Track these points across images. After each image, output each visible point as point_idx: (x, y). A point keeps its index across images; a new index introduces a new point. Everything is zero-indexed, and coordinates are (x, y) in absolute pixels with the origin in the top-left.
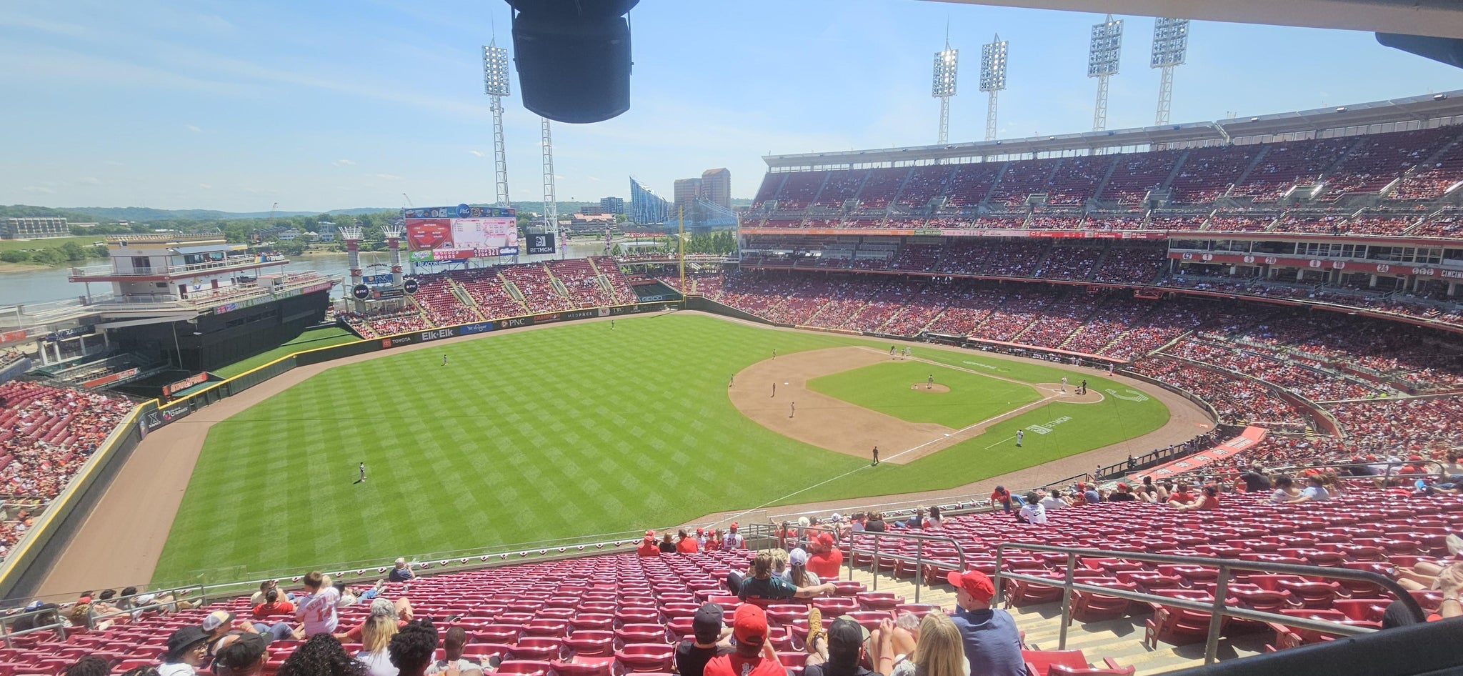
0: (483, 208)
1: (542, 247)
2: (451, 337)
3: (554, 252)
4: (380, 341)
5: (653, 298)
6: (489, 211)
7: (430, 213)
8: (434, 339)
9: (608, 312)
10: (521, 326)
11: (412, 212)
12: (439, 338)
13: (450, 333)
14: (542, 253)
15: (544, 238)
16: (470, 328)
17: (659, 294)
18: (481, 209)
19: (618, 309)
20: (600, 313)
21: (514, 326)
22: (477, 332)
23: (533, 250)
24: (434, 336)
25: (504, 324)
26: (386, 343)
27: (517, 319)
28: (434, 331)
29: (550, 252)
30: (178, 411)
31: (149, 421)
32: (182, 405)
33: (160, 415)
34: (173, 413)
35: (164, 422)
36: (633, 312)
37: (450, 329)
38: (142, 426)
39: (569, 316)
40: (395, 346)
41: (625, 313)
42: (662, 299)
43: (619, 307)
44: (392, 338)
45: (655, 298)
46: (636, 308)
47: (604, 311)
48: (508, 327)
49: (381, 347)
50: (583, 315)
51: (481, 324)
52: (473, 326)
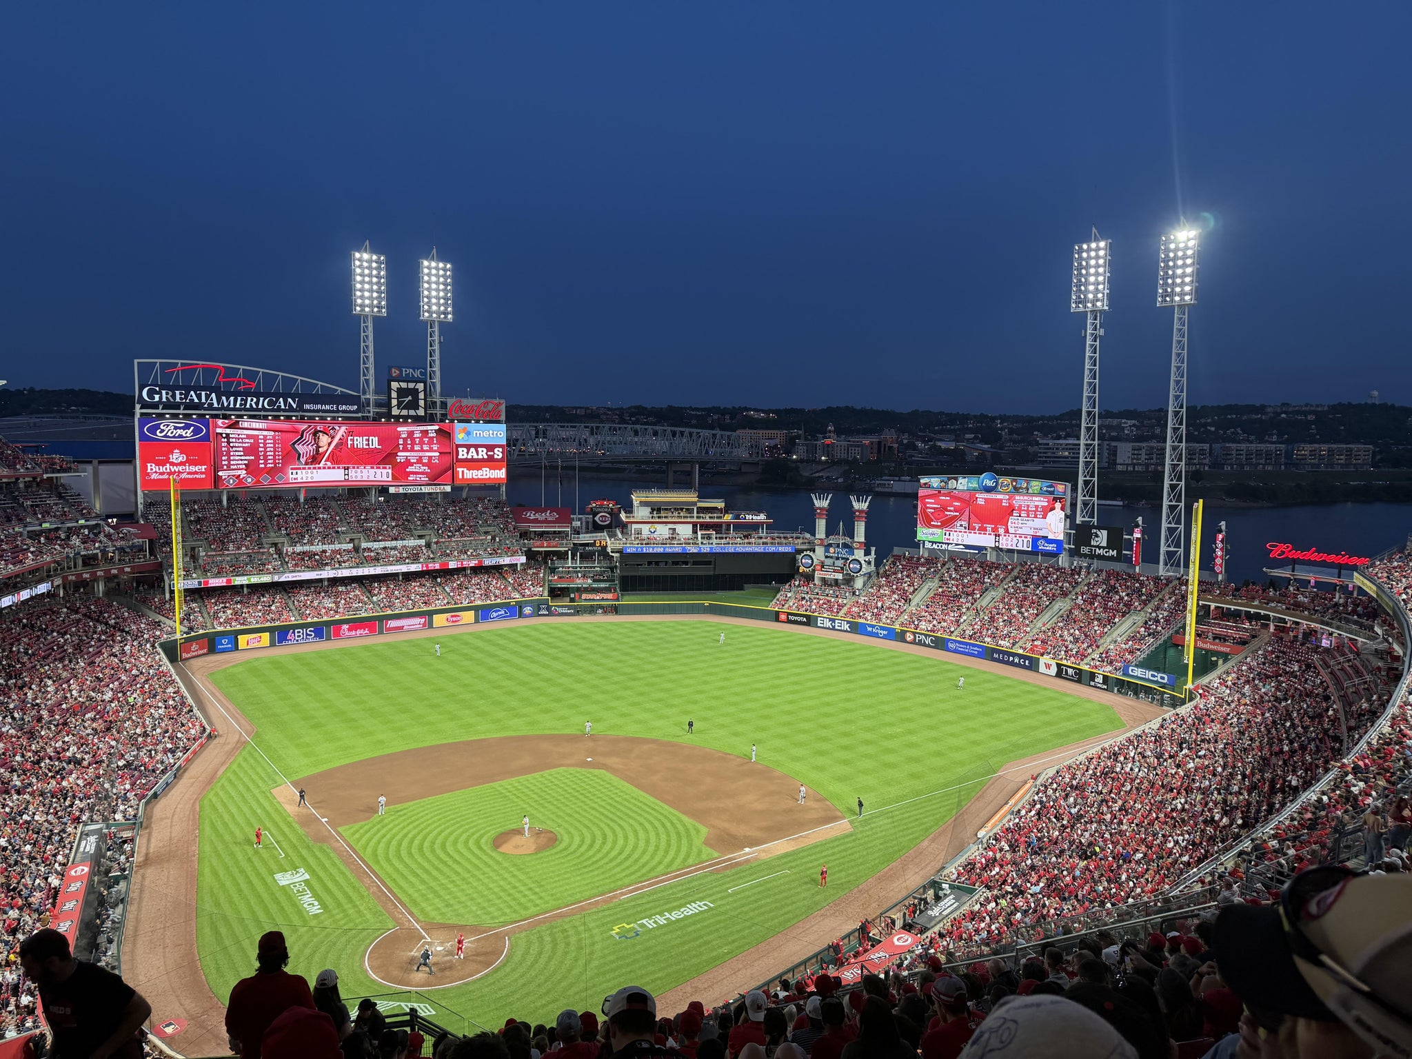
1: (1099, 547)
2: (846, 631)
4: (777, 613)
5: (1149, 674)
6: (1024, 485)
7: (947, 484)
8: (829, 628)
9: (1054, 671)
10: (929, 646)
12: (834, 628)
13: (846, 627)
16: (870, 630)
17: (1164, 672)
19: (1070, 671)
20: (1042, 668)
21: (920, 643)
22: (876, 635)
24: (828, 624)
25: (909, 637)
26: (783, 617)
27: (926, 636)
28: (830, 620)
30: (565, 611)
31: (539, 609)
32: (569, 607)
33: (548, 608)
34: (560, 610)
35: (551, 614)
36: (1092, 683)
37: (848, 622)
38: (527, 610)
39: (996, 656)
40: (789, 622)
41: (1079, 681)
42: (1165, 681)
43: (1074, 668)
44: (789, 614)
45: (1153, 676)
46: (1100, 679)
47: (1048, 666)
48: (913, 642)
49: (777, 619)
50: (1016, 660)
51: (882, 628)
52: (873, 626)
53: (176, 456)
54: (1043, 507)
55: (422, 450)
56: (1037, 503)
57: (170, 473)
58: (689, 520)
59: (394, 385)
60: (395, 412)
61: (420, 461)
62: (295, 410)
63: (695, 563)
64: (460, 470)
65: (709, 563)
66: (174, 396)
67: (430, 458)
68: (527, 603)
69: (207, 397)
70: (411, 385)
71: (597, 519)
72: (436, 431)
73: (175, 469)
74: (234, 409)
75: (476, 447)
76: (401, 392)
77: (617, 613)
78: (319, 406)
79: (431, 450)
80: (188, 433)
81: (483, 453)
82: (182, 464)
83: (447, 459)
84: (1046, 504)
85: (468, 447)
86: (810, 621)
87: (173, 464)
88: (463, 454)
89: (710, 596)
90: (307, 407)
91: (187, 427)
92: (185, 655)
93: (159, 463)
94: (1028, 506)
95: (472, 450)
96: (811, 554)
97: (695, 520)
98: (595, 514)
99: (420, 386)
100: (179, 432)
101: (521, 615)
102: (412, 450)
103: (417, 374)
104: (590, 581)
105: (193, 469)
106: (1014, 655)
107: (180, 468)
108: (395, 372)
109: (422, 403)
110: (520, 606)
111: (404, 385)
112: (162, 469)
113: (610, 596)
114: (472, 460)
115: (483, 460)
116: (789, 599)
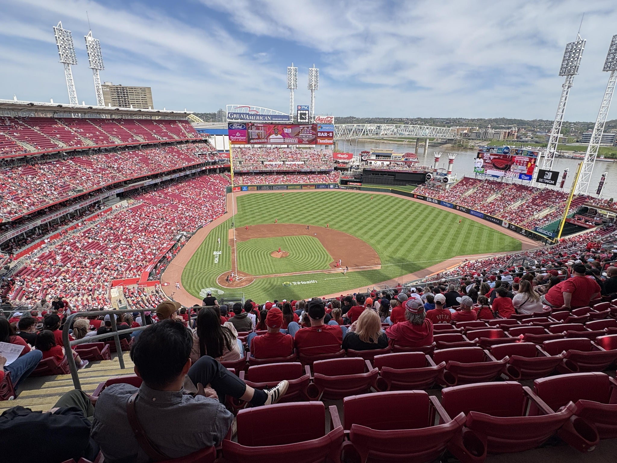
0: (517, 150)
1: (547, 179)
3: (555, 184)
4: (414, 195)
6: (520, 152)
7: (489, 150)
8: (430, 202)
9: (507, 226)
10: (464, 212)
11: (482, 149)
12: (432, 202)
13: (437, 202)
14: (547, 183)
15: (551, 174)
16: (444, 203)
18: (516, 150)
20: (503, 224)
21: (461, 211)
22: (446, 206)
23: (541, 180)
24: (431, 200)
25: (458, 208)
26: (415, 196)
27: (464, 208)
29: (552, 184)
30: (343, 188)
31: (335, 186)
32: (345, 187)
33: (338, 186)
34: (342, 187)
35: (339, 188)
36: (520, 232)
37: (437, 200)
38: (332, 186)
39: (487, 218)
40: (417, 198)
41: (515, 231)
42: (551, 235)
43: (515, 226)
44: (417, 195)
45: (546, 233)
46: (524, 231)
47: (505, 224)
48: (459, 210)
49: (413, 197)
50: (494, 220)
51: (449, 204)
52: (446, 202)
53: (238, 134)
54: (527, 161)
55: (307, 133)
56: (524, 160)
57: (237, 139)
58: (389, 160)
59: (299, 112)
60: (299, 120)
61: (306, 136)
62: (270, 120)
63: (388, 175)
64: (318, 140)
65: (394, 175)
66: (237, 116)
67: (309, 136)
68: (332, 184)
69: (246, 116)
70: (304, 112)
71: (363, 158)
72: (311, 127)
73: (237, 138)
74: (253, 120)
75: (324, 132)
76: (301, 114)
77: (360, 190)
78: (277, 119)
79: (310, 133)
80: (241, 127)
81: (326, 134)
82: (239, 136)
83: (314, 136)
84: (528, 160)
85: (321, 132)
86: (425, 199)
87: (237, 136)
88: (319, 134)
89: (393, 187)
90: (273, 119)
91: (240, 125)
92: (234, 191)
93: (234, 136)
94: (521, 161)
95: (323, 133)
96: (431, 174)
97: (391, 160)
98: (362, 156)
99: (307, 112)
100: (239, 127)
101: (330, 188)
102: (304, 133)
103: (306, 108)
104: (353, 179)
105: (242, 138)
106: (494, 218)
107: (239, 138)
108: (299, 108)
109: (307, 118)
110: (329, 185)
111: (302, 112)
112: (234, 138)
113: (359, 184)
114: (322, 137)
115: (325, 137)
116: (419, 190)
